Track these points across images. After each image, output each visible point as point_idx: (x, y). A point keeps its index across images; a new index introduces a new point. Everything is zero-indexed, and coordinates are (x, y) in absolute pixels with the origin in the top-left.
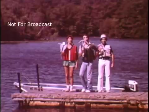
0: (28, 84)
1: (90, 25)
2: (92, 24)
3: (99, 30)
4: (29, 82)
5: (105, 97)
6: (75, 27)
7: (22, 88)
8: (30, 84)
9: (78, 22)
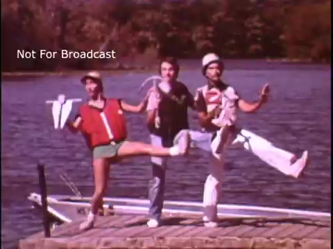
0: (73, 198)
1: (255, 22)
2: (262, 20)
3: (282, 37)
4: (74, 194)
5: (300, 242)
6: (210, 29)
7: (50, 209)
8: (79, 198)
9: (221, 14)
